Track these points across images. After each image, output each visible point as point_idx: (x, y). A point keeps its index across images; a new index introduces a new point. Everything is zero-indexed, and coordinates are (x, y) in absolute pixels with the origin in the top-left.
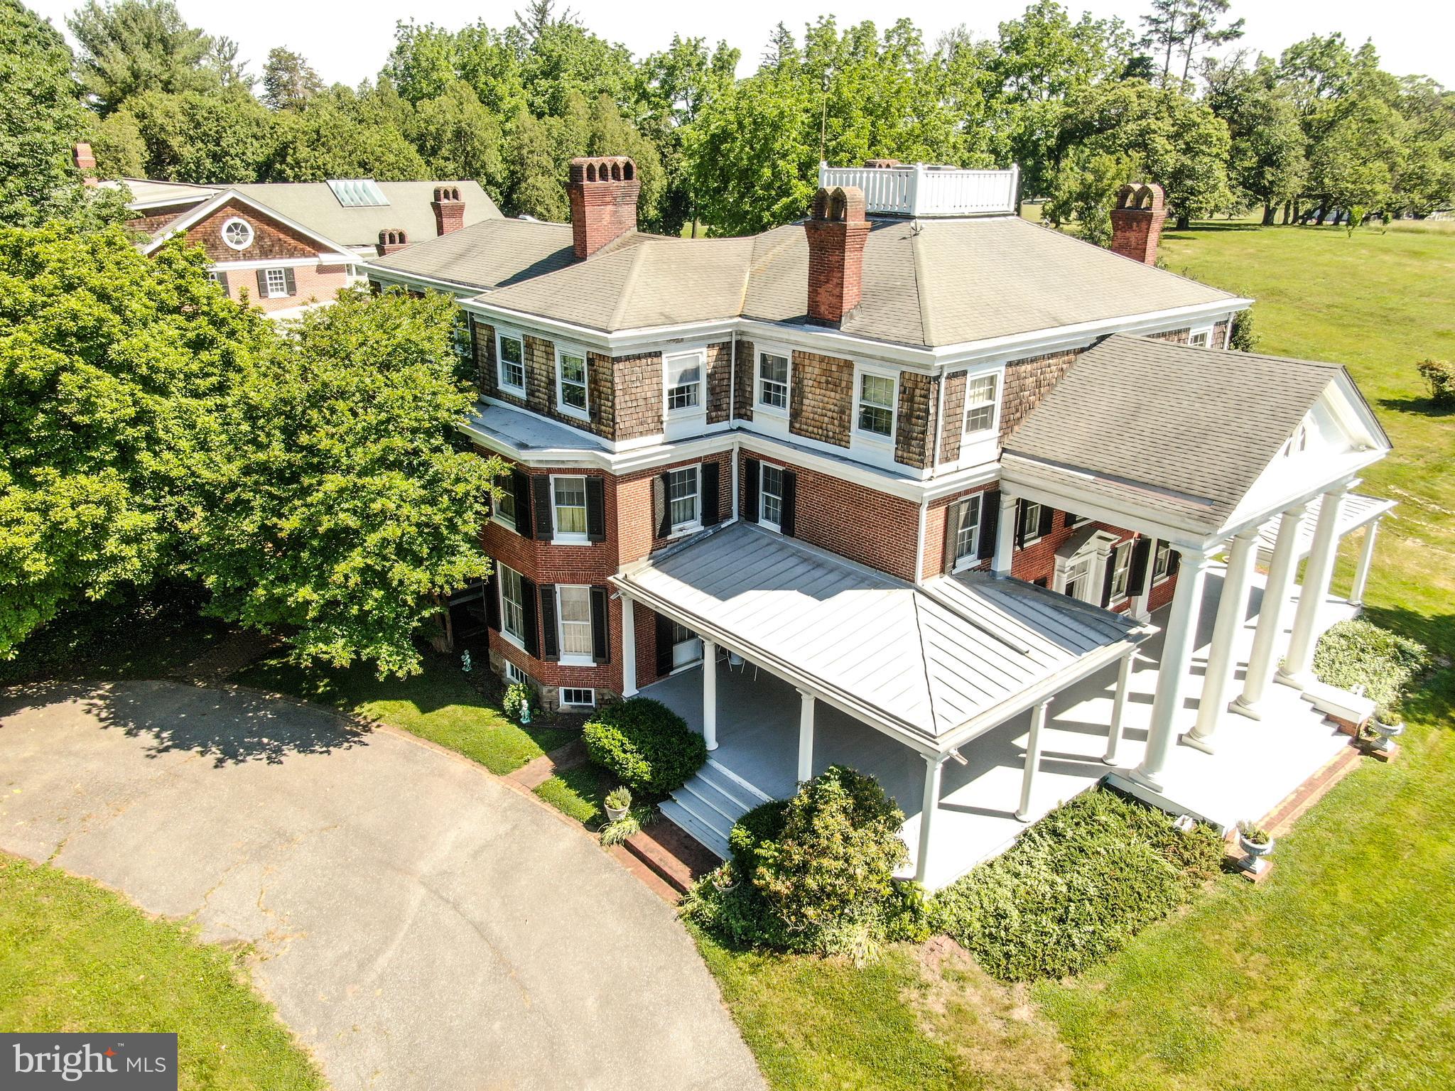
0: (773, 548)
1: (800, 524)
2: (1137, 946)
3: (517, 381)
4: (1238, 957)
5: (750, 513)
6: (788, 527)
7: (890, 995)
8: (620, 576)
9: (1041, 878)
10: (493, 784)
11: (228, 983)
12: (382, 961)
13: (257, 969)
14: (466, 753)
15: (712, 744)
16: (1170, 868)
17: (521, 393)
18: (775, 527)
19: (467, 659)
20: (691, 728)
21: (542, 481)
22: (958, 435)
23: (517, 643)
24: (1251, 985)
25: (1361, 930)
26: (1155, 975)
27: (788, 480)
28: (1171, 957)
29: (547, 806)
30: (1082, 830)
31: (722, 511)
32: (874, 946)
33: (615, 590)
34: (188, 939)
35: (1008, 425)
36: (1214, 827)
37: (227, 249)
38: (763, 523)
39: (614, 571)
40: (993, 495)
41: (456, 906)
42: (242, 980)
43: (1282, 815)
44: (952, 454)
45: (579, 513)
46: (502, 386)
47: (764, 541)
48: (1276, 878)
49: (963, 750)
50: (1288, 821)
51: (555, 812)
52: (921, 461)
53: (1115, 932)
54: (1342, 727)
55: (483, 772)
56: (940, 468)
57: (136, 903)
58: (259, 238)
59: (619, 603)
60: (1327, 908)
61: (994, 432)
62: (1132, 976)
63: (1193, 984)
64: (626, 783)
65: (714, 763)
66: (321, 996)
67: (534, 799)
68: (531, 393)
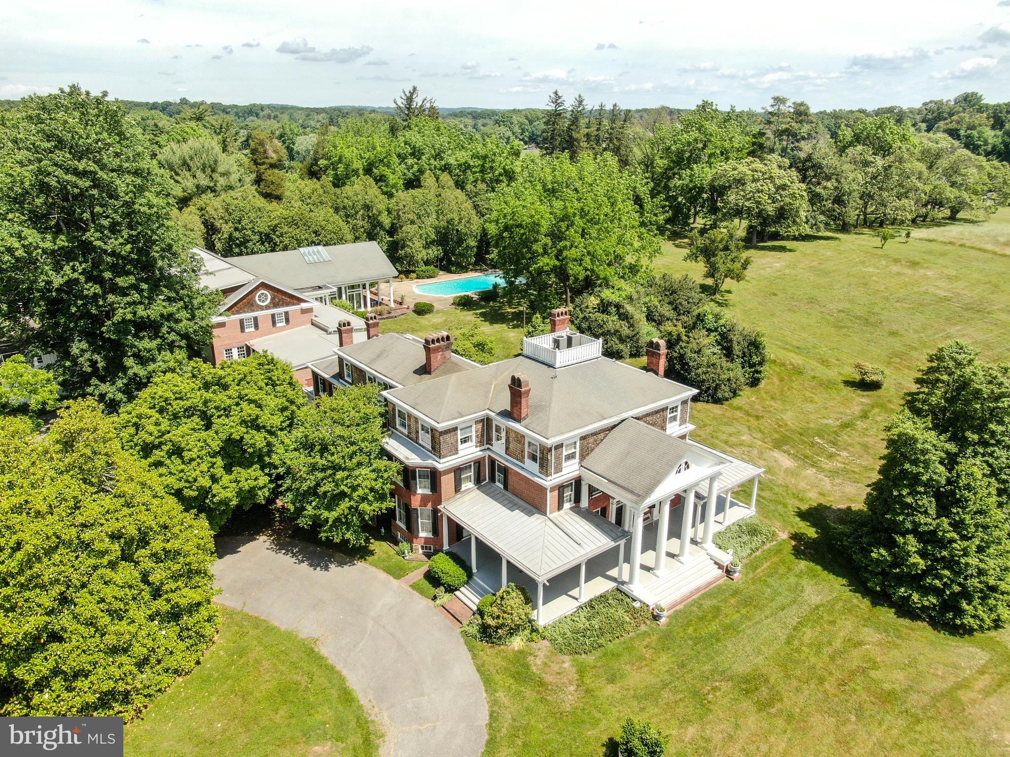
0: (499, 495)
1: (510, 487)
2: (611, 646)
3: (403, 425)
4: (644, 650)
5: (493, 479)
6: (506, 487)
7: (525, 658)
8: (442, 506)
9: (582, 624)
10: (395, 583)
11: (312, 649)
12: (361, 645)
13: (321, 647)
14: (384, 571)
15: (474, 570)
16: (628, 619)
17: (406, 432)
18: (502, 486)
19: (383, 530)
20: (467, 564)
21: (414, 472)
22: (561, 464)
23: (404, 527)
24: (645, 659)
25: (690, 642)
26: (613, 655)
27: (505, 471)
28: (620, 649)
29: (415, 592)
30: (601, 606)
31: (482, 478)
32: (522, 643)
33: (440, 511)
34: (296, 636)
35: (583, 457)
36: (648, 606)
37: (258, 306)
38: (497, 484)
39: (440, 504)
40: (578, 482)
41: (384, 627)
42: (316, 650)
43: (681, 602)
44: (559, 469)
45: (428, 482)
46: (398, 426)
47: (497, 492)
48: (669, 624)
49: (548, 581)
50: (684, 603)
51: (417, 594)
52: (547, 474)
53: (601, 641)
54: (720, 567)
55: (391, 578)
56: (554, 476)
57: (276, 624)
58: (273, 299)
59: (442, 516)
60: (682, 634)
61: (577, 460)
62: (605, 655)
63: (625, 657)
64: (443, 585)
65: (475, 578)
66: (343, 655)
67: (410, 589)
68: (409, 433)
